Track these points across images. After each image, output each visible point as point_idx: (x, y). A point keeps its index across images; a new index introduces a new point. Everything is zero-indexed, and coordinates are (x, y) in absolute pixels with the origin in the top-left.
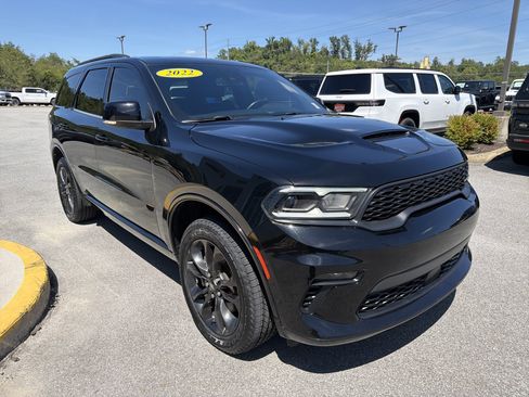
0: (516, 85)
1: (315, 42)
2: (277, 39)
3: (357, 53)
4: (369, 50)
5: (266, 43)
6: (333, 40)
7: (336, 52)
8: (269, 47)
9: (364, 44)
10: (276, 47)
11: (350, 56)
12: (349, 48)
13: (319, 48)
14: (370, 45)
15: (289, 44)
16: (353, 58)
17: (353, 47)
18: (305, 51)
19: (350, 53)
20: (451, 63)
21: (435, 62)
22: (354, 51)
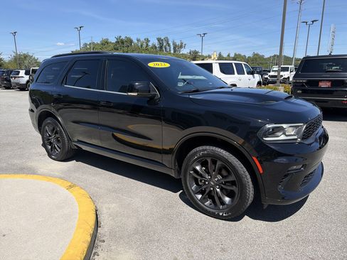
0: (274, 69)
1: (148, 41)
2: (123, 37)
3: (174, 48)
4: (181, 47)
5: (116, 40)
6: (159, 40)
7: (161, 47)
8: (117, 42)
9: (178, 43)
10: (123, 43)
11: (170, 50)
12: (169, 46)
13: (150, 44)
14: (182, 43)
15: (131, 41)
16: (172, 52)
17: (171, 45)
18: (142, 46)
19: (170, 48)
20: (229, 55)
21: (220, 55)
22: (172, 47)
